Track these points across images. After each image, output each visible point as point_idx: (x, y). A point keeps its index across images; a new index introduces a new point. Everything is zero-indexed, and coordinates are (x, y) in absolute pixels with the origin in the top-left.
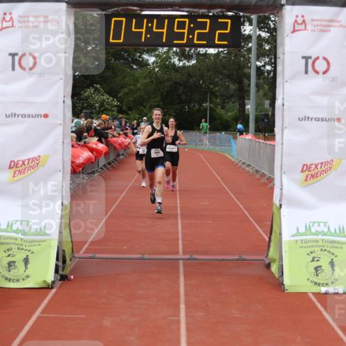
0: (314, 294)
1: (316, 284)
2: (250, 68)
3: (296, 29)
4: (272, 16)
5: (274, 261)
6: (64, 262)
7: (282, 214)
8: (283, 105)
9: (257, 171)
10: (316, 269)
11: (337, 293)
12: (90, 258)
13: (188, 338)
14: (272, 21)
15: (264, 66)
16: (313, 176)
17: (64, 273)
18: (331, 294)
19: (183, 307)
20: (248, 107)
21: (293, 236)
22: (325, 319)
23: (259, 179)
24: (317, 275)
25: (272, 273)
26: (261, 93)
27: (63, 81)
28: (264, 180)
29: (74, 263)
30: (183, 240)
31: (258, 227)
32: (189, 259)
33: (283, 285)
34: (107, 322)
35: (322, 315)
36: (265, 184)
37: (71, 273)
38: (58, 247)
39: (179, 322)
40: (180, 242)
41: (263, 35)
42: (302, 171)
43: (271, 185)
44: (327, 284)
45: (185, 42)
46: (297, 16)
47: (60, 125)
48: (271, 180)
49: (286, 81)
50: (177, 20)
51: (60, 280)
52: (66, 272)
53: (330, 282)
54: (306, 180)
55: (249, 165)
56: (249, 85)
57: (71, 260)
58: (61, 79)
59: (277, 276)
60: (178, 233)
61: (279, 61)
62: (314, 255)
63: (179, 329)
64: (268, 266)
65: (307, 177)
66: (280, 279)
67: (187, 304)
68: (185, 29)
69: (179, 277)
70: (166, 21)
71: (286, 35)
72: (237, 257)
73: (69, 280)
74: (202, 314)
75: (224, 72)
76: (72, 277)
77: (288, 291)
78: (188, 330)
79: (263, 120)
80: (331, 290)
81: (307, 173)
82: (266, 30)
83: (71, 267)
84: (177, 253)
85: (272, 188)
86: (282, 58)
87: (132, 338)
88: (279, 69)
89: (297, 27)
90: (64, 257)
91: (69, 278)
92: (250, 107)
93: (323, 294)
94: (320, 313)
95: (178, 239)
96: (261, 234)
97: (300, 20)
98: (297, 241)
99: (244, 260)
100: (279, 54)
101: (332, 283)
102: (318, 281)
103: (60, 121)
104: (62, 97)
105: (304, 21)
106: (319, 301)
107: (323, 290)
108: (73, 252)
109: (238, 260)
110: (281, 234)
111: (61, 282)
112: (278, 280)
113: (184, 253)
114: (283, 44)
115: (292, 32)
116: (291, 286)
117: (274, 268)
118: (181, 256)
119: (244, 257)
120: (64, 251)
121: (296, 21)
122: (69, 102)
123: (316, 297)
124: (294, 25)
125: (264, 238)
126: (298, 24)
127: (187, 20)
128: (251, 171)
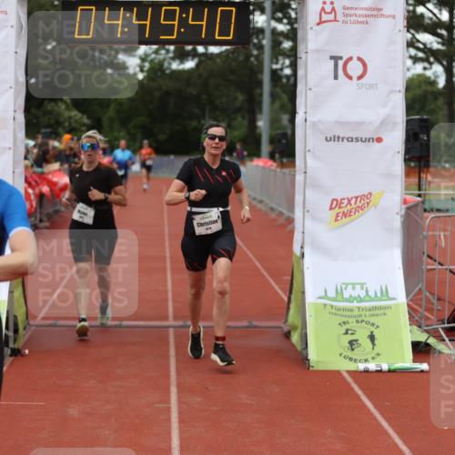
0: (348, 372)
1: (351, 359)
2: (261, 72)
3: (323, 19)
4: (292, 2)
5: (295, 328)
6: (16, 331)
7: (305, 266)
8: (306, 120)
9: (272, 209)
10: (351, 343)
11: (381, 371)
12: (51, 326)
13: (181, 431)
14: (293, 9)
15: (281, 69)
16: (345, 215)
17: (16, 346)
18: (372, 372)
19: (174, 390)
20: (260, 124)
21: (320, 298)
22: (364, 406)
23: (274, 220)
24: (353, 350)
25: (293, 344)
26: (277, 105)
27: (12, 90)
28: (281, 221)
29: (29, 333)
30: (174, 301)
31: (274, 284)
32: (182, 327)
33: (309, 360)
34: (73, 411)
35: (361, 400)
36: (283, 226)
37: (25, 346)
38: (8, 312)
39: (169, 410)
40: (170, 303)
41: (281, 27)
42: (331, 209)
43: (290, 227)
44: (366, 361)
45: (174, 37)
46: (324, 3)
47: (10, 148)
48: (291, 221)
49: (310, 89)
50: (164, 8)
51: (11, 356)
52: (19, 345)
53: (369, 357)
54: (336, 220)
55: (261, 202)
56: (261, 95)
57: (25, 329)
58: (11, 87)
59: (299, 348)
60: (166, 292)
61: (300, 63)
62: (347, 326)
63: (169, 419)
64: (287, 335)
65: (337, 215)
66: (304, 352)
67: (179, 386)
68: (175, 20)
69: (168, 351)
70: (150, 9)
71: (309, 26)
72: (245, 323)
73: (24, 355)
74: (199, 399)
75: (232, 77)
76: (27, 352)
77: (315, 368)
78: (181, 421)
79: (280, 141)
80: (372, 366)
81: (337, 210)
82: (285, 21)
83: (26, 337)
84: (166, 318)
85: (292, 232)
86: (304, 59)
87: (107, 433)
88: (300, 72)
89: (325, 17)
90: (16, 325)
91: (22, 352)
92: (262, 123)
93: (361, 372)
94: (358, 397)
95: (166, 300)
96: (278, 293)
97: (328, 8)
98: (325, 305)
99: (256, 327)
100: (301, 53)
101: (373, 358)
102: (354, 357)
103: (10, 144)
104: (12, 112)
105: (333, 9)
106: (356, 382)
107: (361, 367)
108: (27, 318)
109: (247, 327)
110: (303, 293)
111: (12, 359)
112: (301, 353)
113: (176, 318)
114: (305, 40)
115: (318, 24)
116: (318, 362)
117: (295, 338)
118: (171, 322)
119: (255, 323)
120: (15, 317)
121: (323, 9)
122: (21, 118)
123: (351, 377)
124: (320, 15)
125: (281, 297)
126: (326, 13)
127: (178, 8)
128: (264, 209)
